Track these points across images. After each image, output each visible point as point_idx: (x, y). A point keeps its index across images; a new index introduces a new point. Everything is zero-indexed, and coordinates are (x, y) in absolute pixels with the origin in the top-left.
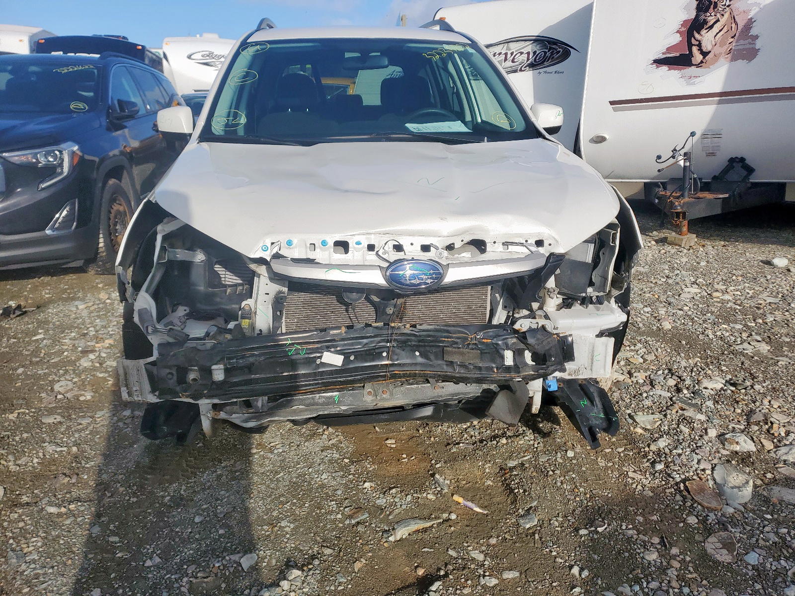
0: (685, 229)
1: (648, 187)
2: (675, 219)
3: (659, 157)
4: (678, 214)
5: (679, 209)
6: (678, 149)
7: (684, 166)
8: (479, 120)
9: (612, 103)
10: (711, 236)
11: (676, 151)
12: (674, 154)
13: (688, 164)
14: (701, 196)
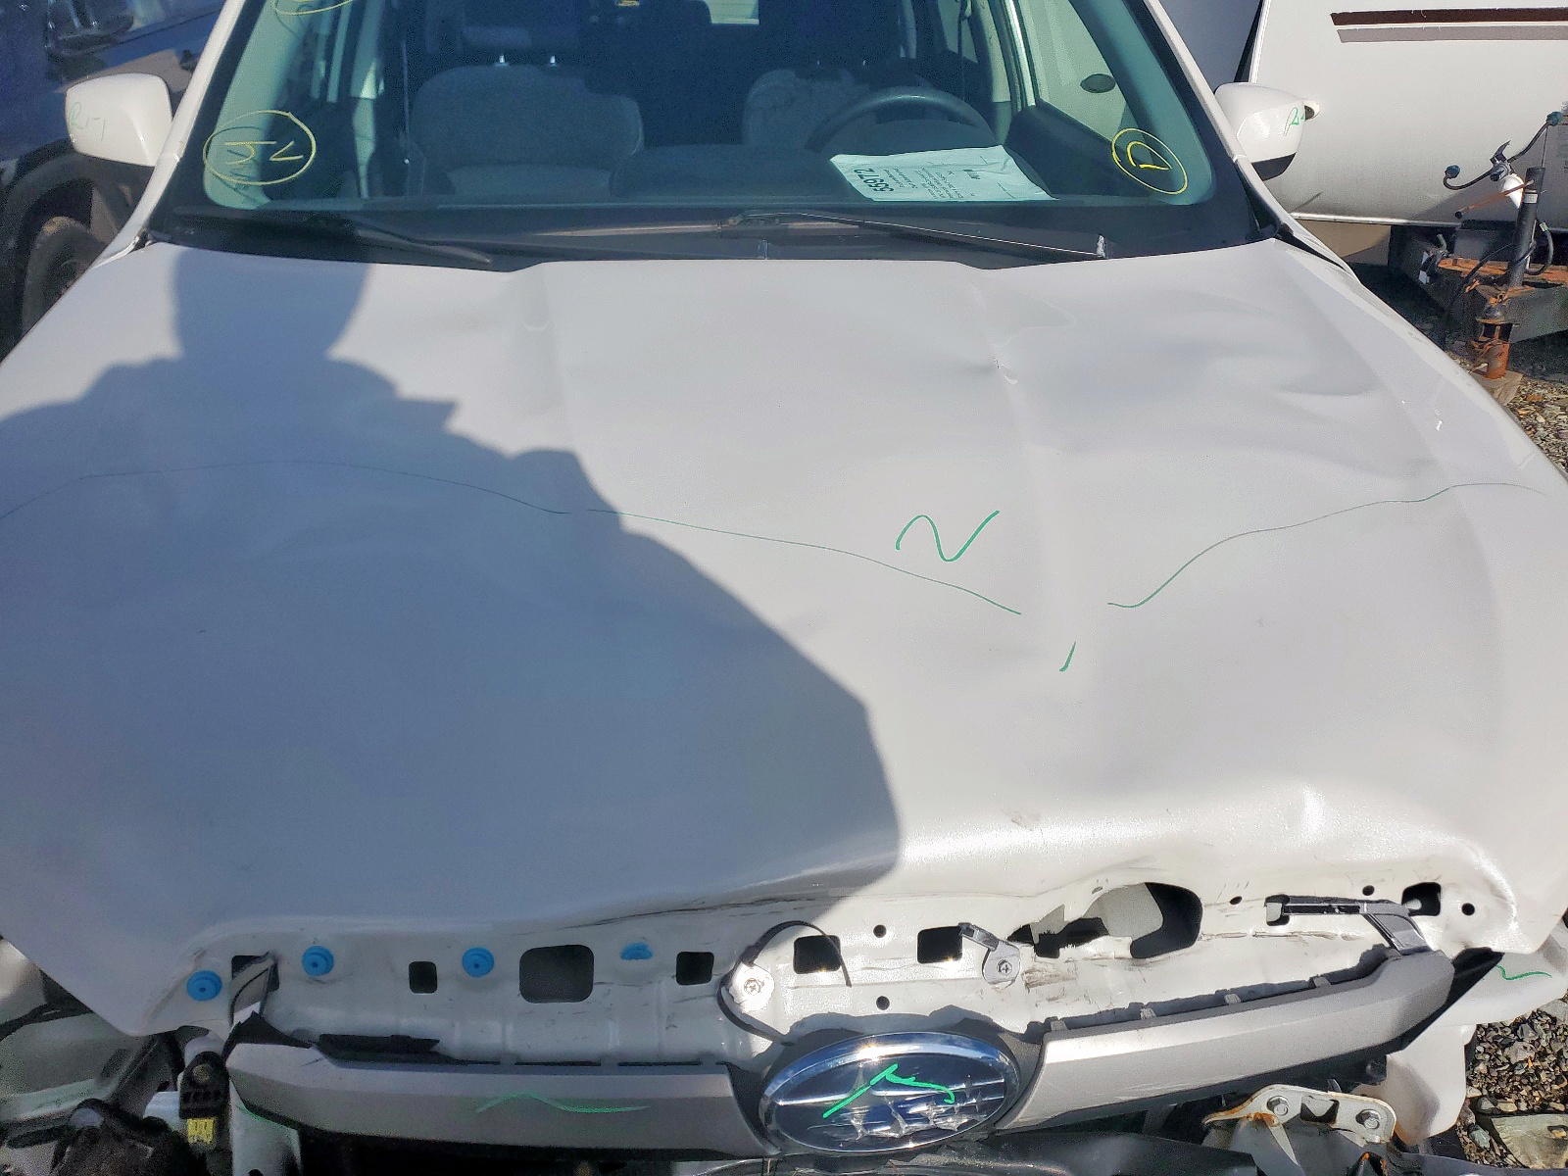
0: (1500, 363)
1: (1400, 236)
2: (1482, 338)
3: (1452, 172)
4: (1490, 330)
5: (1499, 318)
6: (1508, 153)
7: (1523, 204)
8: (1031, 102)
9: (1339, 19)
10: (1551, 371)
11: (1502, 158)
12: (1496, 167)
13: (1533, 199)
14: (1551, 280)
